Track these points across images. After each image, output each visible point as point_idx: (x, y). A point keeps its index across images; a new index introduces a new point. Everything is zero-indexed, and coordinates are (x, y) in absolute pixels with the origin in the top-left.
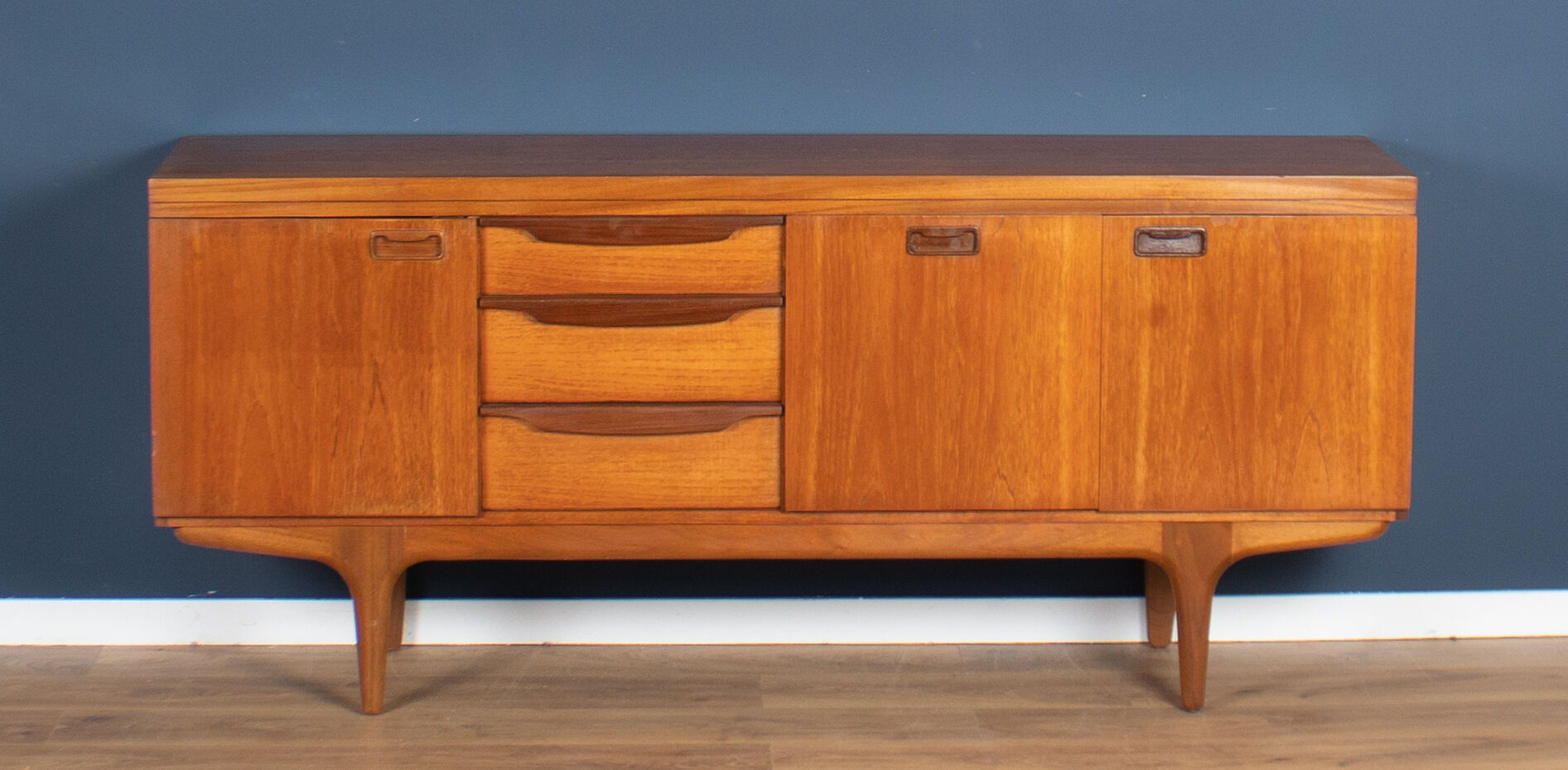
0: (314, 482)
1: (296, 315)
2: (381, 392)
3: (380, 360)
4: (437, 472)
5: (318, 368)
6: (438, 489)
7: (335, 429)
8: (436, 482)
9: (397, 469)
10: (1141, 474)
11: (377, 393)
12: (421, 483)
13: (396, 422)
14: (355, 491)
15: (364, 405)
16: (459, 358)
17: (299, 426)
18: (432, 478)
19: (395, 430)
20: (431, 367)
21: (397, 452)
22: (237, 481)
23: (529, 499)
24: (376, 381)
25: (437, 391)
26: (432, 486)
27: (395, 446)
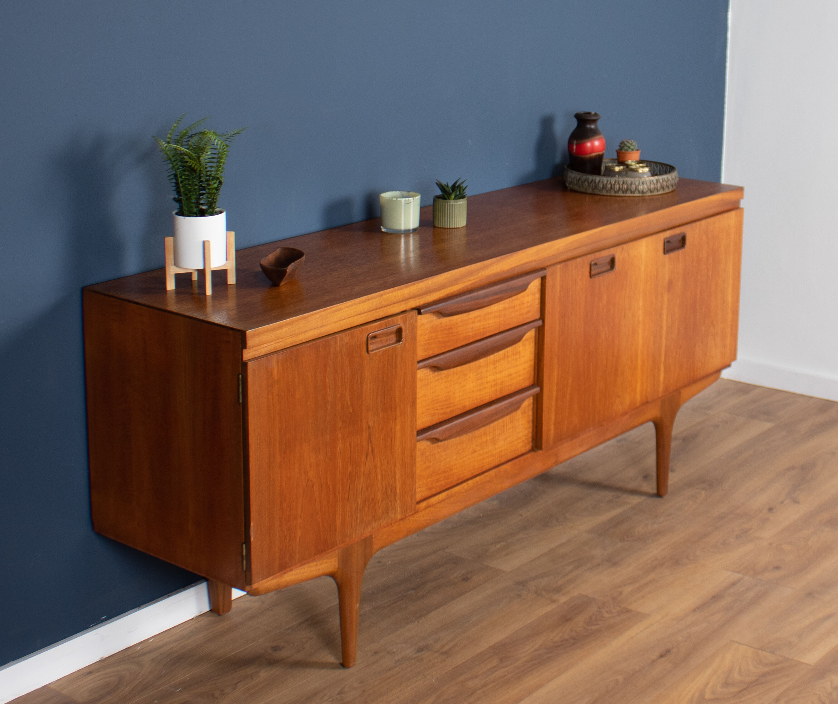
0: (339, 523)
1: (329, 407)
2: (372, 445)
3: (371, 424)
4: (398, 491)
5: (340, 441)
6: (398, 501)
7: (349, 481)
8: (398, 498)
9: (379, 496)
10: (662, 376)
11: (370, 448)
12: (391, 501)
13: (379, 464)
14: (358, 520)
15: (364, 457)
16: (409, 407)
17: (331, 487)
18: (395, 495)
19: (379, 470)
20: (395, 419)
21: (379, 485)
22: (298, 539)
23: (430, 489)
24: (370, 440)
25: (398, 434)
26: (395, 500)
27: (378, 481)
